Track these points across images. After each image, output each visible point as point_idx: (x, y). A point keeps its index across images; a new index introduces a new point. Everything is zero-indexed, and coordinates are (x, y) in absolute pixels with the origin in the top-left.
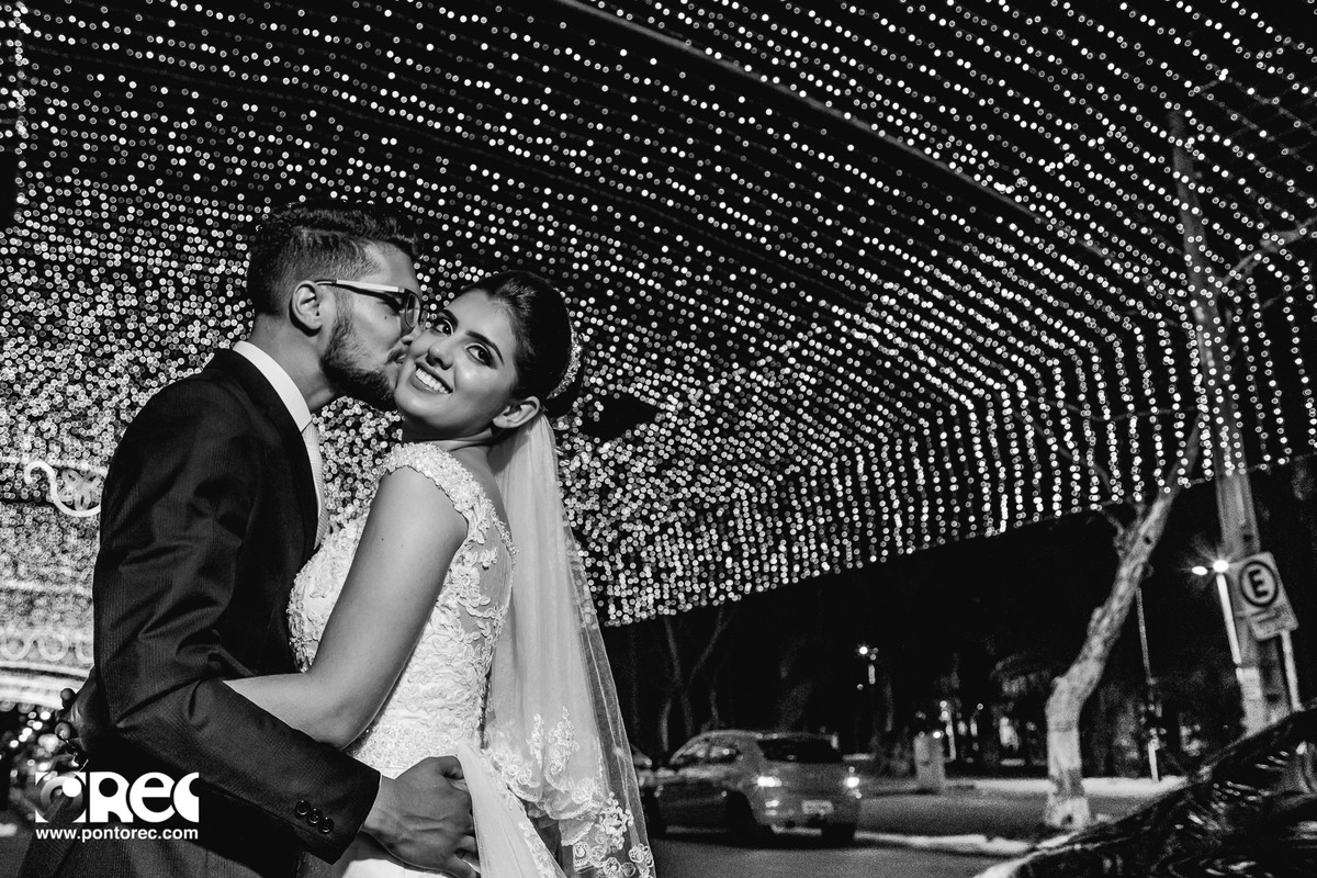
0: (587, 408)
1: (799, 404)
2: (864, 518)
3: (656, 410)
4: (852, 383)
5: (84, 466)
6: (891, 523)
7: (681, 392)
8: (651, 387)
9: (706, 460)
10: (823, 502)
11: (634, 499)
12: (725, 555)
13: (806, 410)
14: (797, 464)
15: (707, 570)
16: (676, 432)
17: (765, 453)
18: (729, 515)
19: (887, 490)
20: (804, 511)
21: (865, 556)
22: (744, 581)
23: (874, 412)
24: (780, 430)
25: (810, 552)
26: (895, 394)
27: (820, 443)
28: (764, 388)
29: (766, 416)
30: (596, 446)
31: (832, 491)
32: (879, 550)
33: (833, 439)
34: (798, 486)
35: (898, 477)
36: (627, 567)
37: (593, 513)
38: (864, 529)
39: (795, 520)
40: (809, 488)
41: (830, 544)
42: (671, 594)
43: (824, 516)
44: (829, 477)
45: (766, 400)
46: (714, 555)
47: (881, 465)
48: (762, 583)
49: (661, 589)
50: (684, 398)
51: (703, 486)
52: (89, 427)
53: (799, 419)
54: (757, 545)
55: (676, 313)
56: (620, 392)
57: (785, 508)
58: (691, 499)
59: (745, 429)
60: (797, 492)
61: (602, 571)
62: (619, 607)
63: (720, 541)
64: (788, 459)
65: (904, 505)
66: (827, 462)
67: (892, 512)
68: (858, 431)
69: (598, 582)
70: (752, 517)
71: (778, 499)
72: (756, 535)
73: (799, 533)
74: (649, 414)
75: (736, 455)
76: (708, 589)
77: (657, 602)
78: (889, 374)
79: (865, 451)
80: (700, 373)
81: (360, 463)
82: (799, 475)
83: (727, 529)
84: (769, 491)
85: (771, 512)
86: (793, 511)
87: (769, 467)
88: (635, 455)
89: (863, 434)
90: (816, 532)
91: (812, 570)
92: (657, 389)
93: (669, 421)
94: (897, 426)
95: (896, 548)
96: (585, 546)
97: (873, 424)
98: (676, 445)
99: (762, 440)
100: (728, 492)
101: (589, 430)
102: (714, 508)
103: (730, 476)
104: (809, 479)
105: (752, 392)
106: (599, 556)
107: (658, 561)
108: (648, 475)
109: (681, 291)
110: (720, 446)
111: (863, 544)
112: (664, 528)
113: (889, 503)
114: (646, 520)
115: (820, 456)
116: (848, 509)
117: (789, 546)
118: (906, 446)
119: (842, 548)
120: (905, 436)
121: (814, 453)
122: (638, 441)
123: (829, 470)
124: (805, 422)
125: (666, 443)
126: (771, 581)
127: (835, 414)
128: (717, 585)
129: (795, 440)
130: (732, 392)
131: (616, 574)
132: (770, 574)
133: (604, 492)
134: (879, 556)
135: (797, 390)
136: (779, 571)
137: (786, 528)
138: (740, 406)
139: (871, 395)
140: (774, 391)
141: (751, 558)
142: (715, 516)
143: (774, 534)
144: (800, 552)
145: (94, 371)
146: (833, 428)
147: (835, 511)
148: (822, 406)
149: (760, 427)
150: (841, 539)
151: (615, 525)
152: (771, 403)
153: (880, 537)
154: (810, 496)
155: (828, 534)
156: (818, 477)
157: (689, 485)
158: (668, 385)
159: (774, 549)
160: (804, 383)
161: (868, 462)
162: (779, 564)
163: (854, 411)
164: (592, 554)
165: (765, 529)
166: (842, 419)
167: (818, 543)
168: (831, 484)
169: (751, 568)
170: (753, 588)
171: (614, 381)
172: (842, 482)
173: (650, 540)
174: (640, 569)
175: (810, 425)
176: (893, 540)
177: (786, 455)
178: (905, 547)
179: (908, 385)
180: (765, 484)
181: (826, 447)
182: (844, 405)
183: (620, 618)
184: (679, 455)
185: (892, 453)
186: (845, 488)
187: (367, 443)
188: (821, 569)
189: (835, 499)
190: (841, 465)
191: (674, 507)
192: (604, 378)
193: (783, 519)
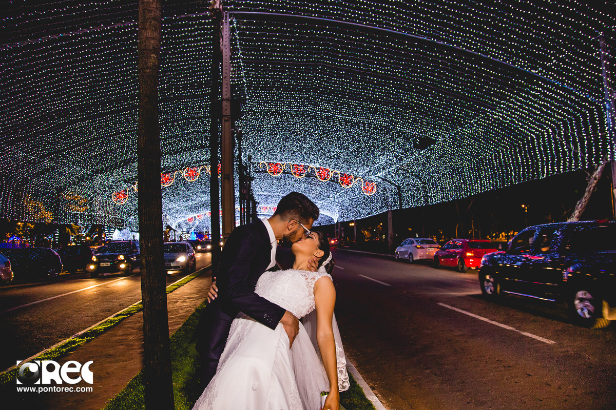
0: (414, 141)
1: (480, 138)
2: (503, 173)
3: (436, 141)
4: (496, 131)
5: (275, 162)
6: (511, 174)
7: (442, 135)
8: (433, 134)
9: (454, 155)
10: (490, 167)
11: (433, 166)
12: (462, 184)
13: (482, 139)
14: (482, 156)
15: (457, 188)
16: (443, 147)
17: (471, 152)
18: (462, 171)
19: (510, 164)
20: (485, 170)
21: (503, 184)
22: (467, 192)
23: (504, 140)
24: (475, 146)
25: (487, 183)
26: (510, 134)
27: (488, 149)
28: (468, 133)
29: (470, 142)
30: (419, 152)
31: (493, 164)
32: (508, 183)
33: (492, 148)
34: (483, 162)
35: (513, 160)
36: (433, 187)
37: (422, 171)
38: (503, 176)
39: (482, 173)
40: (486, 163)
41: (493, 181)
42: (446, 195)
43: (491, 172)
44: (492, 159)
45: (469, 137)
46: (458, 183)
47: (508, 156)
48: (473, 193)
49: (443, 194)
50: (443, 137)
51: (454, 162)
52: (274, 152)
53: (481, 142)
54: (471, 181)
55: (436, 113)
56: (424, 136)
57: (479, 169)
58: (451, 166)
59: (464, 145)
60: (482, 164)
61: (426, 188)
62: (431, 199)
63: (460, 179)
64: (478, 154)
65: (515, 169)
66: (491, 155)
67: (511, 171)
68: (500, 145)
69: (425, 191)
70: (469, 172)
71: (477, 166)
72: (471, 177)
73: (483, 177)
74: (434, 142)
75: (462, 153)
76: (457, 194)
77: (442, 198)
78: (507, 128)
79: (503, 151)
80: (447, 129)
81: (350, 158)
82: (483, 159)
83: (462, 175)
84: (474, 164)
85: (475, 171)
86: (482, 170)
87: (473, 156)
88: (431, 154)
89: (501, 146)
90: (489, 177)
91: (488, 189)
92: (435, 135)
93: (440, 144)
94: (512, 144)
95: (513, 182)
96: (420, 180)
97: (504, 143)
98: (444, 151)
99: (470, 149)
100: (462, 164)
101: (416, 146)
102: (458, 168)
103: (461, 159)
104: (486, 160)
105: (464, 134)
106: (425, 183)
107: (442, 185)
108: (436, 159)
109: (437, 106)
110: (457, 150)
111: (503, 182)
112: (443, 175)
113: (510, 168)
114: (437, 172)
115: (489, 153)
116: (498, 169)
117: (481, 181)
118: (515, 150)
119: (496, 182)
120: (515, 146)
121: (487, 152)
122: (431, 150)
123: (492, 157)
124: (482, 143)
125: (441, 150)
126: (475, 192)
127: (492, 140)
128: (459, 193)
129: (480, 149)
130: (458, 135)
131: (430, 189)
132: (475, 189)
133: (424, 164)
134: (507, 185)
135: (478, 134)
136: (478, 189)
137: (480, 175)
138: (461, 138)
139: (502, 134)
140: (471, 134)
141: (469, 185)
142: (458, 171)
143: (476, 177)
144: (484, 183)
145: (273, 138)
146: (492, 144)
147: (494, 170)
148: (487, 138)
149: (469, 145)
150: (496, 179)
151: (429, 174)
152: (471, 138)
153: (508, 179)
154: (486, 165)
155: (492, 178)
156: (489, 159)
157: (449, 162)
158: (438, 133)
159: (475, 183)
160: (480, 131)
161: (503, 154)
162: (478, 187)
163: (497, 139)
164: (423, 183)
165: (473, 176)
166: (494, 142)
167: (489, 180)
168: (493, 162)
169: (469, 188)
170: (470, 194)
171: (421, 133)
172: (496, 161)
173: (439, 179)
174: (437, 187)
175: (484, 144)
176: (512, 179)
177: (478, 153)
178: (515, 182)
179: (513, 131)
180: (473, 162)
181: (490, 150)
182: (494, 137)
183: (432, 202)
184: (445, 154)
185: (511, 152)
186: (497, 163)
187: (352, 153)
188: (490, 188)
189: (494, 167)
190: (495, 156)
191: (446, 169)
192: (418, 132)
193: (479, 173)
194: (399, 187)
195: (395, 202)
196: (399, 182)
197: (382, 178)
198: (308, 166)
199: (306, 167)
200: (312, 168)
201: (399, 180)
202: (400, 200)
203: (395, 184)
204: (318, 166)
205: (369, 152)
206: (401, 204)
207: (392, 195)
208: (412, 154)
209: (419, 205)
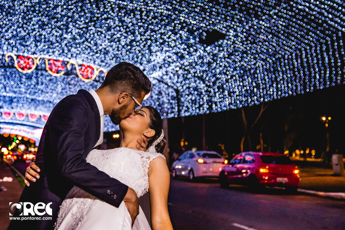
0: (200, 35)
1: (279, 32)
2: (305, 75)
3: (225, 35)
4: (299, 25)
5: (26, 54)
6: (315, 77)
7: (234, 28)
8: (223, 27)
9: (246, 53)
10: (289, 69)
11: (220, 66)
12: (254, 87)
13: (282, 34)
14: (279, 54)
15: (247, 93)
16: (234, 42)
17: (267, 50)
18: (255, 73)
19: (314, 64)
20: (283, 72)
21: (305, 89)
22: (260, 97)
23: (308, 35)
24: (272, 42)
25: (284, 87)
26: (316, 28)
27: (288, 46)
28: (265, 27)
29: (267, 37)
30: (205, 48)
31: (293, 64)
32: (310, 87)
33: (293, 45)
34: (280, 62)
35: (318, 60)
36: (219, 91)
37: (206, 71)
38: (305, 79)
39: (279, 75)
40: (285, 63)
41: (292, 84)
42: (234, 101)
43: (290, 74)
44: (292, 59)
45: (266, 31)
46: (250, 87)
47: (312, 55)
48: (267, 98)
49: (231, 99)
50: (235, 30)
51: (245, 62)
52: (26, 42)
53: (280, 38)
54: (265, 84)
56: (212, 29)
57: (276, 70)
58: (241, 66)
59: (260, 41)
60: (280, 65)
61: (210, 92)
62: (216, 105)
63: (252, 82)
64: (276, 53)
65: (320, 70)
66: (291, 54)
67: (315, 73)
68: (302, 42)
69: (209, 96)
70: (264, 74)
71: (273, 67)
72: (265, 80)
73: (281, 80)
74: (223, 37)
75: (257, 51)
76: (248, 100)
77: (230, 104)
78: (313, 21)
79: (306, 50)
80: (241, 22)
81: (121, 53)
82: (281, 58)
83: (255, 78)
84: (270, 64)
85: (270, 72)
86: (279, 71)
87: (269, 55)
88: (219, 51)
89: (305, 43)
90: (287, 80)
91: (285, 94)
92: (225, 28)
93: (231, 39)
94: (318, 40)
95: (316, 87)
96: (204, 83)
97: (308, 40)
98: (234, 47)
99: (266, 45)
100: (255, 64)
101: (201, 42)
102: (250, 70)
103: (255, 58)
104: (284, 60)
105: (261, 28)
106: (209, 86)
107: (230, 89)
108: (225, 58)
110: (250, 47)
111: (304, 85)
112: (232, 77)
113: (314, 69)
114: (225, 74)
115: (288, 51)
116: (299, 71)
117: (277, 85)
118: (321, 48)
119: (296, 86)
120: (321, 44)
121: (286, 50)
122: (220, 46)
123: (292, 56)
124: (282, 39)
125: (230, 47)
126: (270, 97)
127: (293, 36)
128: (251, 98)
129: (279, 45)
130: (254, 28)
131: (215, 93)
132: (270, 94)
133: (209, 64)
134: (310, 89)
135: (278, 28)
136: (273, 94)
137: (276, 78)
138: (257, 33)
139: (307, 29)
140: (269, 28)
141: (263, 89)
142: (250, 73)
143: (271, 80)
144: (281, 87)
145: (26, 24)
146: (293, 41)
147: (294, 72)
148: (288, 33)
149: (265, 41)
150: (296, 82)
151: (215, 75)
152: (268, 32)
153: (310, 81)
154: (285, 66)
155: (291, 81)
156: (288, 58)
157: (240, 62)
158: (229, 26)
159: (271, 86)
160: (281, 25)
161: (307, 54)
162: (273, 91)
163: (301, 35)
164: (207, 86)
165: (268, 78)
166: (296, 38)
167: (287, 84)
168: (293, 62)
169: (263, 93)
170: (264, 100)
171: (209, 24)
172: (297, 61)
173: (227, 81)
174: (223, 91)
175: (284, 40)
176: (315, 84)
177: (276, 51)
178: (320, 86)
179: (321, 25)
180: (269, 61)
181: (291, 48)
182: (297, 33)
183: (217, 109)
184: (236, 51)
185: (316, 51)
186: (298, 63)
187: (123, 47)
188: (289, 94)
189: (294, 67)
190: (296, 55)
191: (235, 69)
192: (205, 24)
193: (275, 74)
194: (177, 91)
195: (172, 108)
196: (178, 85)
197: (158, 80)
198: (68, 62)
199: (65, 64)
200: (72, 65)
201: (177, 82)
202: (179, 106)
203: (172, 87)
204: (81, 62)
205: (144, 46)
206: (179, 111)
207: (169, 100)
208: (196, 51)
209: (202, 112)
